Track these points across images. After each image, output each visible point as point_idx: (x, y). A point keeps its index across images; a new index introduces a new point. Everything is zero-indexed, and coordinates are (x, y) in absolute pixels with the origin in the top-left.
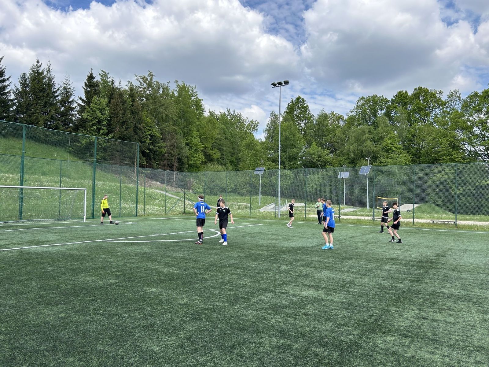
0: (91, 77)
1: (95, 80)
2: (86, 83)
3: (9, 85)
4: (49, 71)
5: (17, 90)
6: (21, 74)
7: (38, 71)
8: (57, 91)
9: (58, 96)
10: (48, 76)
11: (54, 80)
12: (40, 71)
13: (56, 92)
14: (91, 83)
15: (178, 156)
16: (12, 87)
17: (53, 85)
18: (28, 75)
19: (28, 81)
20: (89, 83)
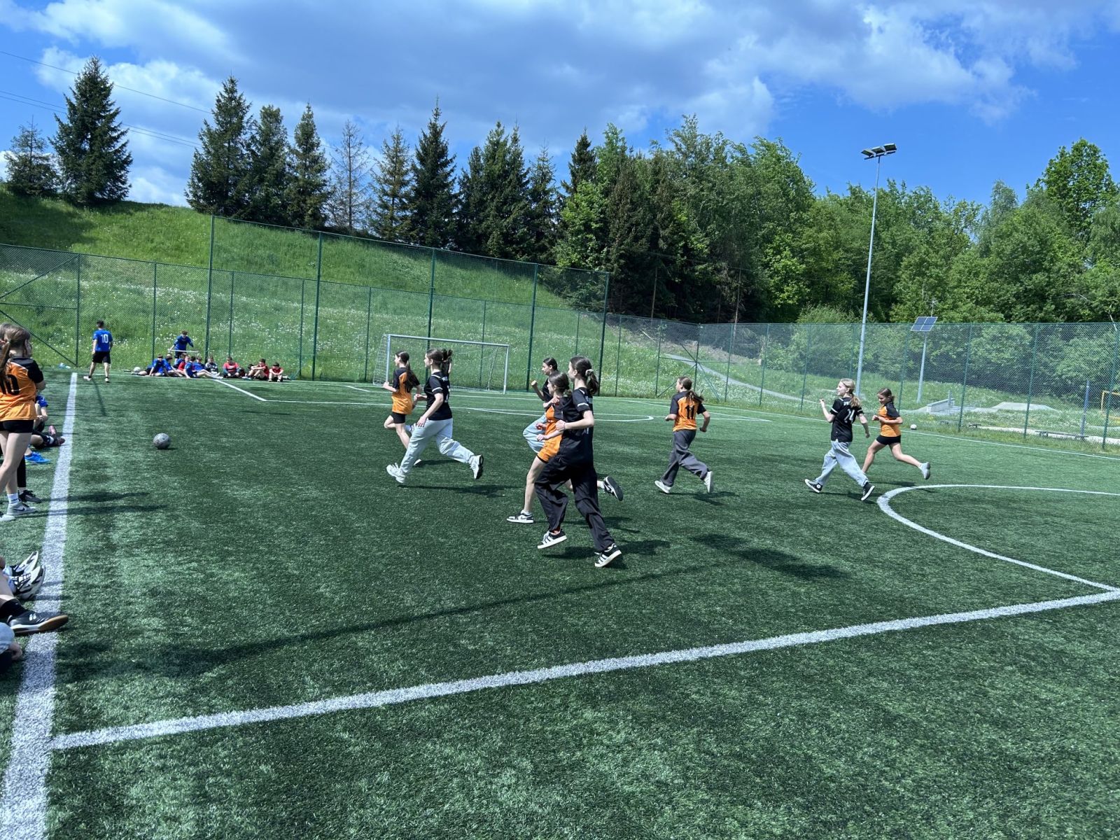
0: (584, 144)
1: (589, 149)
2: (574, 156)
3: (452, 171)
4: (515, 140)
5: (466, 177)
6: (471, 150)
7: (498, 142)
8: (526, 173)
9: (528, 182)
10: (513, 149)
11: (523, 155)
12: (502, 140)
13: (525, 175)
14: (583, 156)
15: (744, 290)
16: (458, 174)
17: (521, 164)
18: (483, 150)
19: (482, 161)
20: (580, 154)
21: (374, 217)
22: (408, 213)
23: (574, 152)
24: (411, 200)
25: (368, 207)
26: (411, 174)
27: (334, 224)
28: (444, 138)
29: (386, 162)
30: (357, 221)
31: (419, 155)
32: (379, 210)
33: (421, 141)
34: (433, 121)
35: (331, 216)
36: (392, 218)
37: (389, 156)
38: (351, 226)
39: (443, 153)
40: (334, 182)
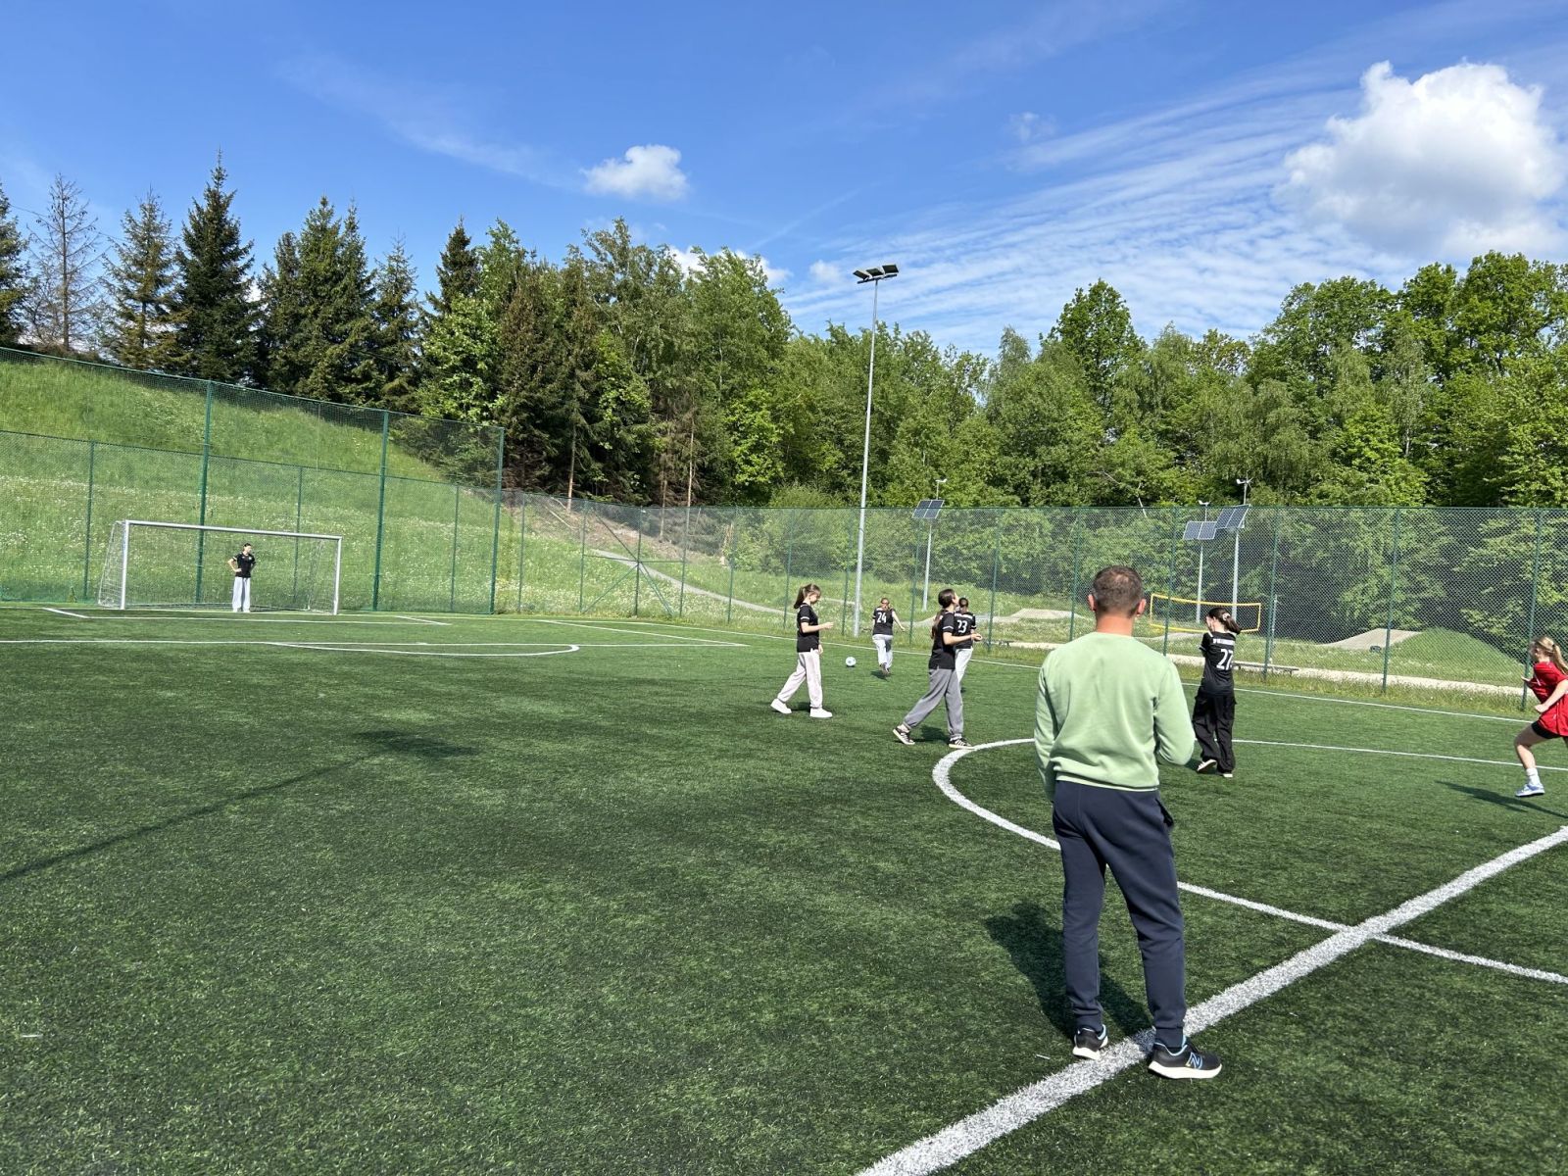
0: (460, 241)
1: (469, 248)
2: (444, 257)
3: (247, 266)
4: (352, 227)
5: (270, 276)
6: (280, 236)
7: (324, 229)
8: (370, 278)
9: (373, 291)
10: (348, 239)
11: (364, 250)
12: (330, 226)
13: (368, 281)
14: (458, 259)
15: (699, 460)
16: (257, 272)
17: (361, 264)
18: (299, 238)
19: (298, 255)
20: (454, 255)
21: (109, 331)
22: (171, 328)
23: (444, 250)
24: (175, 308)
25: (97, 316)
26: (177, 268)
27: (36, 340)
28: (232, 214)
29: (131, 245)
30: (79, 337)
31: (188, 239)
32: (119, 321)
33: (192, 217)
34: (212, 188)
35: (31, 326)
36: (143, 335)
37: (135, 236)
38: (67, 344)
39: (232, 237)
40: (35, 272)
